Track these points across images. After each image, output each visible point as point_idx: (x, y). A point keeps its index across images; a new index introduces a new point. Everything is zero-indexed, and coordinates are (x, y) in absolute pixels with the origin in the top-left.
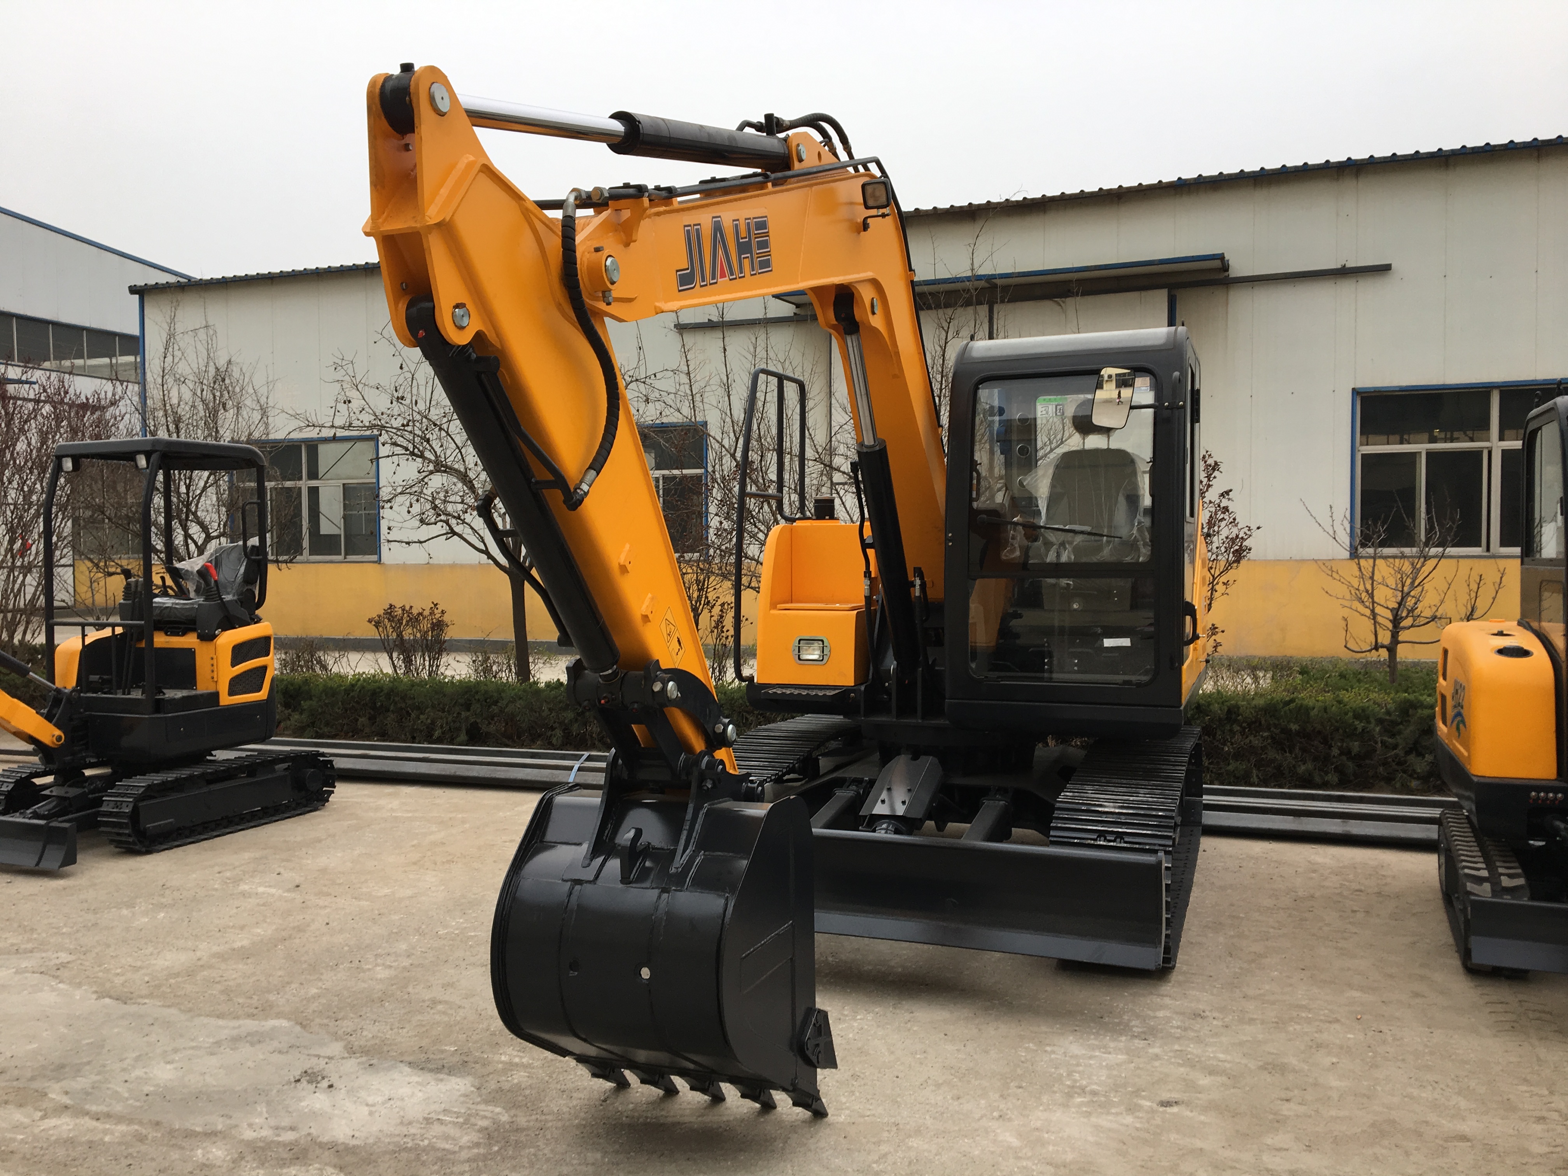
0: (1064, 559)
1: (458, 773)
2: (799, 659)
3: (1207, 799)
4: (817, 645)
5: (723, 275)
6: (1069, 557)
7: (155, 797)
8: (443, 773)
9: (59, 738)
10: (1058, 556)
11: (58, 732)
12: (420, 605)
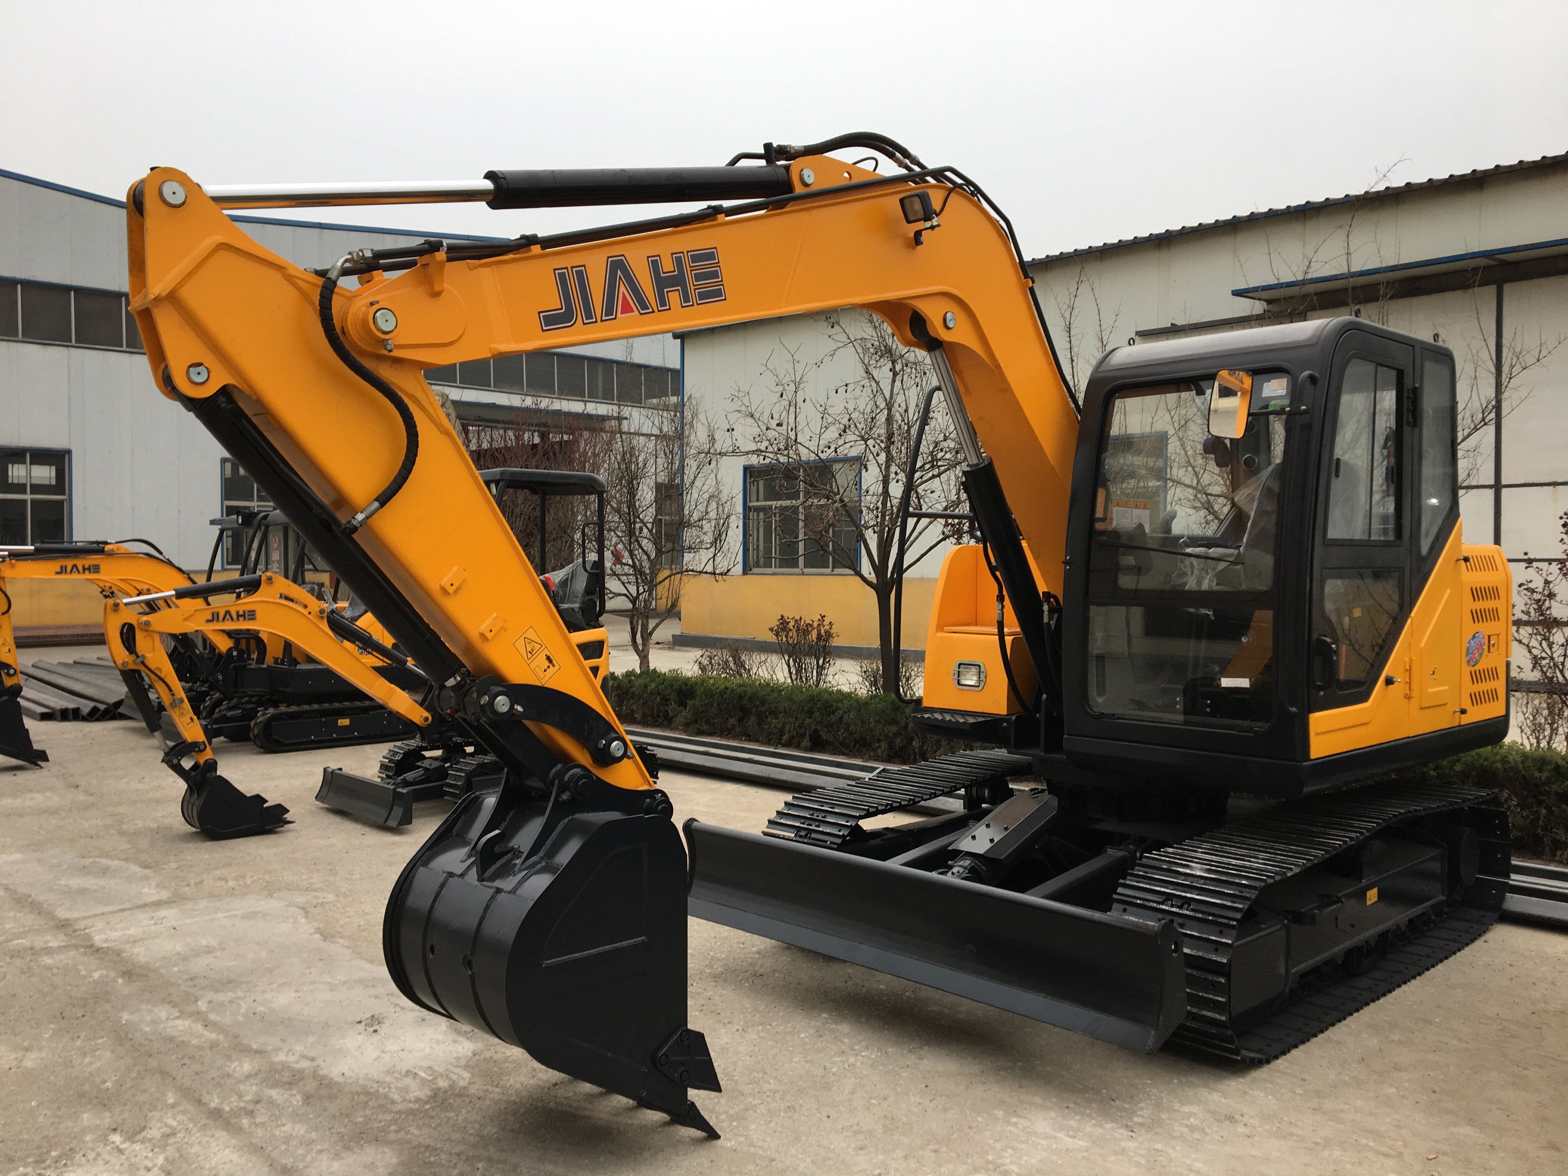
0: (1205, 586)
1: (772, 776)
2: (959, 684)
3: (1516, 879)
4: (974, 670)
5: (627, 309)
6: (1210, 586)
7: (488, 774)
8: (760, 774)
9: (426, 719)
10: (1199, 583)
11: (426, 714)
12: (810, 616)
